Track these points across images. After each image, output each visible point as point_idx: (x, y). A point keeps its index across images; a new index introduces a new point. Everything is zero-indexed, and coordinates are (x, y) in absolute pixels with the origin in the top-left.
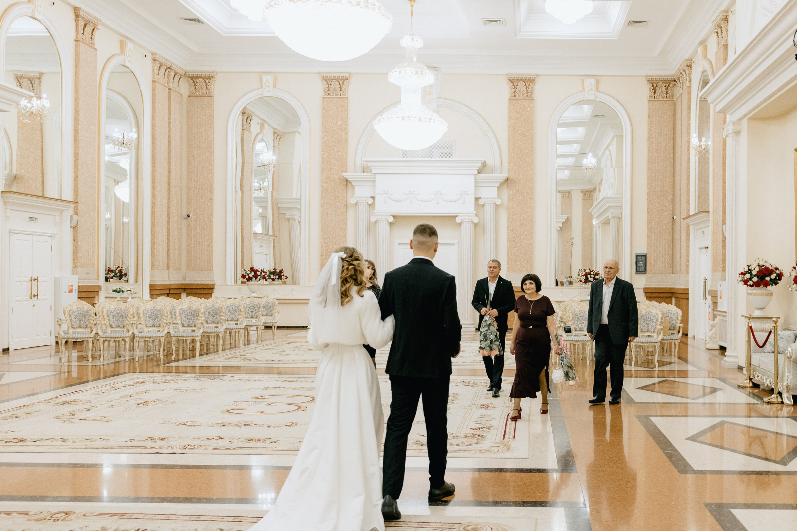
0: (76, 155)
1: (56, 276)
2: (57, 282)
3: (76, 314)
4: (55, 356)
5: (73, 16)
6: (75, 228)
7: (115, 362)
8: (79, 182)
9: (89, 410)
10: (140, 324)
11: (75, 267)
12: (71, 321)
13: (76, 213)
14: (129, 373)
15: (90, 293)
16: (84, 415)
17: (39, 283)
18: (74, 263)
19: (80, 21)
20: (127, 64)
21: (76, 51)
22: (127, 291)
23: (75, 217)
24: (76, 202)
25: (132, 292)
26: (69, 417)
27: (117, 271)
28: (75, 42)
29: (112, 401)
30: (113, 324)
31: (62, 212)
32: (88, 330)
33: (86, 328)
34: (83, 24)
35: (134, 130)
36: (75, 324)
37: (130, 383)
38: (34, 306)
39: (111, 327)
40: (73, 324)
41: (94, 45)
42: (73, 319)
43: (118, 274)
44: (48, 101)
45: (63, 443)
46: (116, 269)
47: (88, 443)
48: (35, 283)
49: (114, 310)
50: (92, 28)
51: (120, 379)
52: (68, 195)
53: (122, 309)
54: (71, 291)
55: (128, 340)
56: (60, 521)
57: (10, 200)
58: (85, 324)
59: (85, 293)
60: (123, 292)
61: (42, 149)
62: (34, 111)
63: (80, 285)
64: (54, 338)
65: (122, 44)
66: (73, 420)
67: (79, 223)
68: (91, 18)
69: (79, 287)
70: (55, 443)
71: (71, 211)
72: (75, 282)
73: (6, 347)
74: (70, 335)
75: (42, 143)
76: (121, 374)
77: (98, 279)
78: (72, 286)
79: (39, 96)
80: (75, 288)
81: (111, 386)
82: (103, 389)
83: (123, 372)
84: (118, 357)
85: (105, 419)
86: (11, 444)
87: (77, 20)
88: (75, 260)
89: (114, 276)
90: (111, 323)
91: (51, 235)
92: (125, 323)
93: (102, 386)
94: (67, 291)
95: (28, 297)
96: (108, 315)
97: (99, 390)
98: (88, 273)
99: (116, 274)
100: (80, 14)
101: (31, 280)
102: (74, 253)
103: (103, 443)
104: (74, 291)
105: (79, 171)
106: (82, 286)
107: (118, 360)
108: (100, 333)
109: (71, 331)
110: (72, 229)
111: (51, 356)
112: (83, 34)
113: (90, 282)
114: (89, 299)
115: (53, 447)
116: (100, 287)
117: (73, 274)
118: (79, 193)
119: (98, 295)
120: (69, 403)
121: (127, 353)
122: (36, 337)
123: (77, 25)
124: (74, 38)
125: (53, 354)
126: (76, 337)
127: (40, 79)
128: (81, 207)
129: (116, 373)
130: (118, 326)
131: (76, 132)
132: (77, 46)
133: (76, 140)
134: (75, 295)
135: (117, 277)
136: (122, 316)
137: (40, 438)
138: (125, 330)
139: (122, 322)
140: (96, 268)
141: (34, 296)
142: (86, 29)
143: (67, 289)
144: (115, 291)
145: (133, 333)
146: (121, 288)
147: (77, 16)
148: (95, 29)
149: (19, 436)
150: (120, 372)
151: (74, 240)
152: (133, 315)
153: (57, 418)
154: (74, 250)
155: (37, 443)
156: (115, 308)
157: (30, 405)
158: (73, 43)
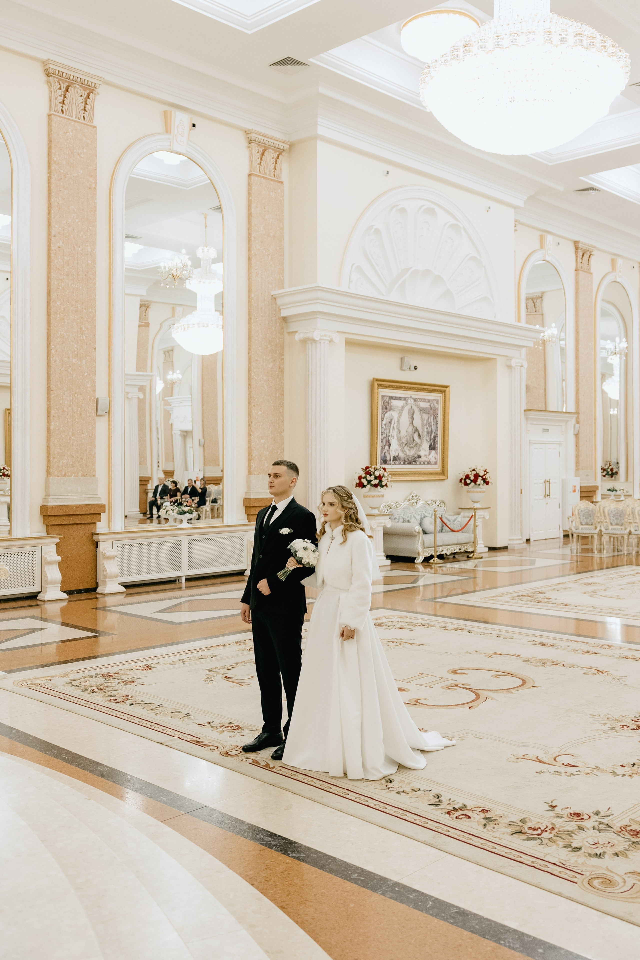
0: (577, 371)
1: (563, 478)
2: (564, 483)
3: (584, 512)
4: (563, 547)
5: (573, 249)
6: (577, 435)
7: (613, 556)
8: (580, 395)
9: (605, 590)
10: (635, 523)
11: (577, 469)
12: (580, 518)
13: (578, 422)
14: (627, 565)
15: (589, 493)
16: (603, 593)
17: (551, 484)
18: (577, 466)
19: (579, 253)
20: (618, 280)
21: (576, 279)
22: (620, 490)
23: (577, 426)
24: (577, 413)
25: (625, 491)
26: (592, 593)
27: (609, 470)
28: (575, 272)
29: (621, 585)
30: (613, 522)
31: (567, 422)
32: (593, 527)
33: (592, 525)
34: (581, 254)
35: (624, 340)
36: (583, 521)
37: (632, 573)
38: (547, 504)
39: (612, 525)
40: (581, 521)
41: (590, 269)
42: (582, 517)
43: (610, 473)
44: (556, 329)
45: (594, 609)
46: (608, 468)
47: (611, 611)
48: (547, 484)
49: (614, 510)
50: (588, 256)
51: (620, 569)
52: (571, 408)
53: (621, 510)
54: (574, 491)
55: (626, 536)
56: (606, 649)
57: (530, 417)
58: (591, 522)
59: (586, 493)
60: (616, 491)
61: (545, 360)
62: (545, 339)
63: (582, 485)
64: (562, 532)
65: (613, 262)
66: (596, 596)
67: (580, 430)
68: (588, 247)
69: (581, 487)
70: (589, 609)
71: (574, 421)
72: (577, 482)
73: (528, 538)
74: (580, 531)
75: (545, 355)
76: (620, 566)
77: (595, 480)
78: (575, 486)
79: (541, 313)
80: (578, 489)
81: (618, 575)
82: (612, 576)
83: (621, 564)
84: (616, 551)
85: (619, 597)
86: (561, 606)
87: (576, 252)
88: (577, 463)
89: (606, 474)
90: (611, 522)
91: (558, 443)
92: (623, 521)
93: (611, 574)
94: (572, 491)
95: (542, 497)
96: (609, 514)
97: (609, 576)
98: (587, 475)
99: (608, 472)
100: (580, 246)
101: (545, 482)
102: (576, 457)
103: (621, 612)
104: (577, 491)
105: (580, 385)
106: (583, 486)
107: (616, 553)
108: (603, 530)
109: (580, 527)
110: (575, 436)
111: (560, 548)
112: (581, 263)
113: (589, 483)
114: (589, 498)
115: (589, 611)
116: (597, 487)
117: (576, 476)
118: (580, 404)
119: (595, 494)
120: (590, 584)
121: (625, 548)
122: (549, 531)
123: (577, 256)
124: (574, 268)
125: (561, 546)
126: (585, 532)
127: (541, 298)
128: (581, 417)
129: (615, 565)
130: (617, 524)
131: (577, 350)
132: (577, 275)
133: (577, 358)
134: (578, 494)
135: (609, 475)
136: (620, 516)
137: (578, 605)
138: (623, 527)
139: (620, 521)
140: (594, 470)
141: (547, 495)
142: (584, 258)
143: (571, 489)
144: (609, 490)
145: (630, 531)
146: (615, 487)
147: (577, 248)
148: (591, 256)
149: (566, 602)
150: (619, 565)
151: (576, 446)
152: (629, 514)
153: (585, 593)
154: (576, 454)
155: (577, 607)
156: (614, 508)
157: (563, 583)
158: (573, 273)
